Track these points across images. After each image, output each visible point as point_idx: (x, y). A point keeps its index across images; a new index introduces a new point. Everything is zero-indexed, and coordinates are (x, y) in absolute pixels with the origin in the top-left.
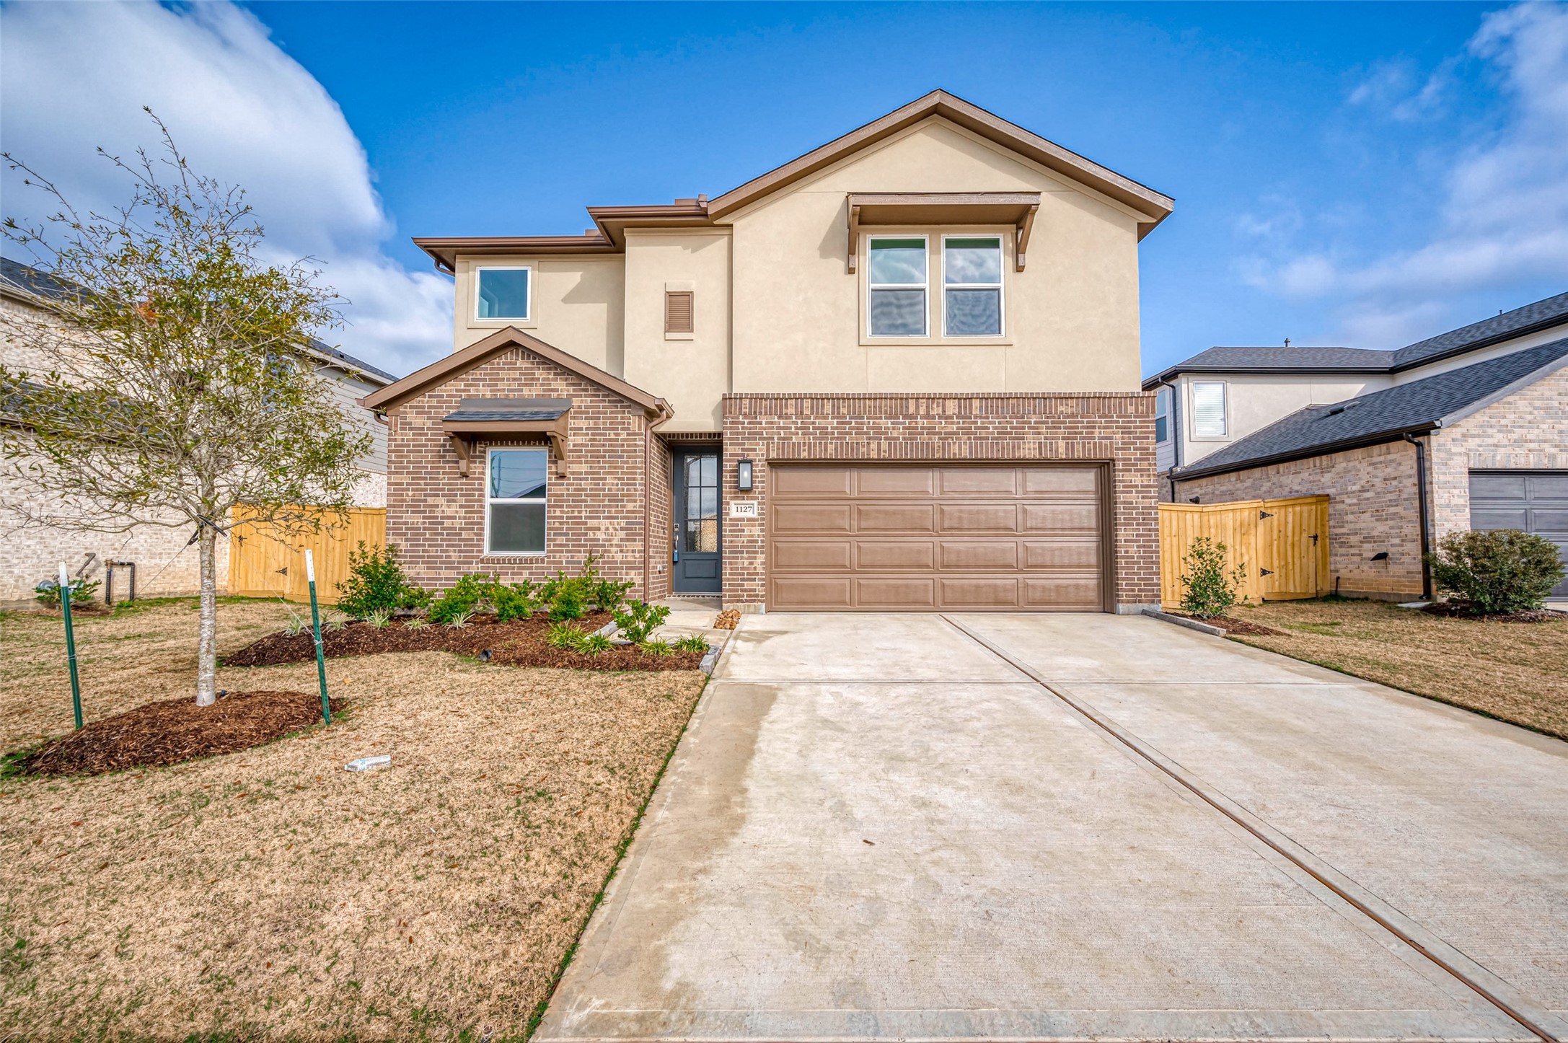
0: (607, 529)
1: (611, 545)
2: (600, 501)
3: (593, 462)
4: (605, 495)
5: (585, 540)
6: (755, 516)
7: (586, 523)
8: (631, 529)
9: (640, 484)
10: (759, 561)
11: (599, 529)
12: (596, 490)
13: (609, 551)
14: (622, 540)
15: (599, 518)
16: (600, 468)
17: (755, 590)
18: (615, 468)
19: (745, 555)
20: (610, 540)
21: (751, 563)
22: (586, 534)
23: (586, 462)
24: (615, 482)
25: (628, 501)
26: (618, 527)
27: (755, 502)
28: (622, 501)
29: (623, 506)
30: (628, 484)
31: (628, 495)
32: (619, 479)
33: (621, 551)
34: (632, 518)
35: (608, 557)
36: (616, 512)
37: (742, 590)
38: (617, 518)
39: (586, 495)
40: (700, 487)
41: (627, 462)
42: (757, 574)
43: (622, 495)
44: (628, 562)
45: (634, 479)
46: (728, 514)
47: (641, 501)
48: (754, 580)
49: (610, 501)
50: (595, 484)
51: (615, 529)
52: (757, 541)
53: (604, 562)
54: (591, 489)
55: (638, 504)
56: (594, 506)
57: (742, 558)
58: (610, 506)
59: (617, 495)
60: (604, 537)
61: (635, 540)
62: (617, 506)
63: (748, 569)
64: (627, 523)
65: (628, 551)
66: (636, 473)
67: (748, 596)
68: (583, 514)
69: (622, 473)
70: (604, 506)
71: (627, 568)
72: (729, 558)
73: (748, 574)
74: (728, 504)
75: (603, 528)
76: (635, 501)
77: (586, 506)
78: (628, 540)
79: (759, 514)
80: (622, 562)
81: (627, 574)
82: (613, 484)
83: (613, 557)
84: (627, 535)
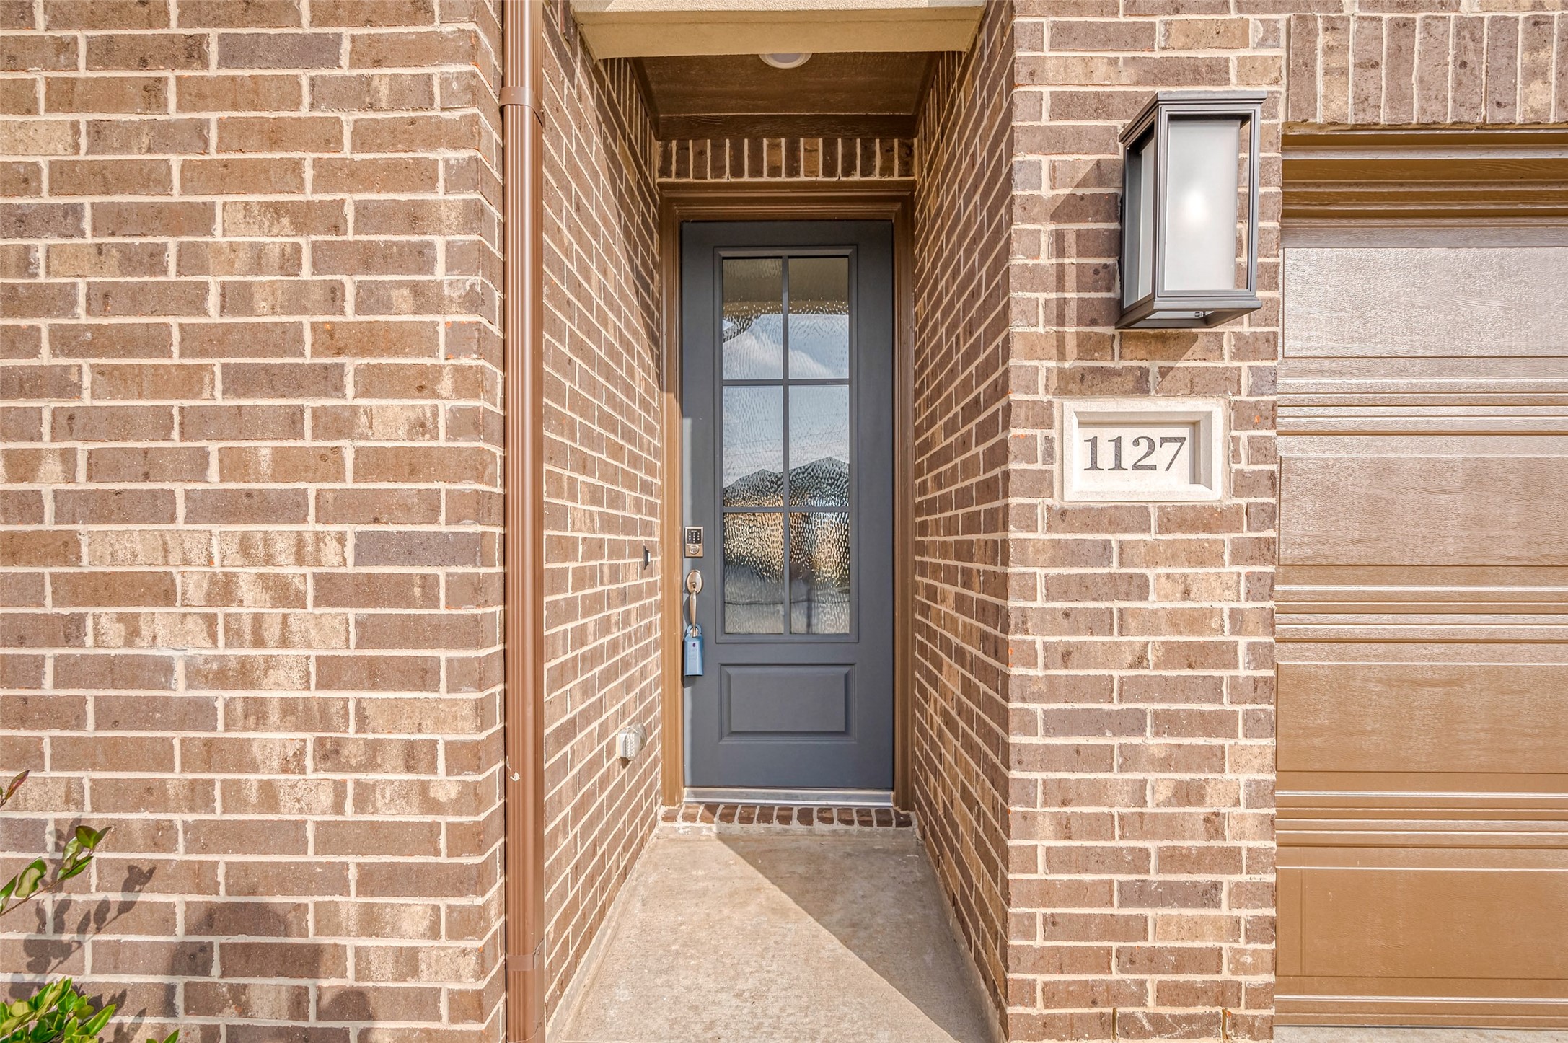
0: (224, 590)
1: (256, 712)
2: (163, 382)
3: (113, 96)
4: (199, 341)
5: (68, 673)
6: (1215, 493)
7: (66, 548)
8: (398, 591)
9: (457, 258)
10: (1239, 778)
11: (162, 591)
12: (136, 299)
13: (241, 757)
14: (331, 671)
15: (159, 508)
16: (165, 137)
17: (1211, 960)
18: (275, 136)
19: (1152, 742)
20: (245, 674)
21: (1188, 794)
22: (71, 630)
23: (63, 96)
24: (277, 240)
25: (371, 383)
26: (301, 576)
27: (1215, 409)
28: (329, 380)
29: (335, 424)
30: (367, 258)
31: (369, 340)
32: (302, 217)
33: (330, 754)
34: (404, 509)
35: (234, 795)
36: (286, 465)
37: (1131, 961)
38: (291, 508)
39: (66, 341)
40: (786, 383)
41: (360, 94)
42: (1229, 859)
43: (330, 339)
44: (380, 836)
45: (415, 218)
46: (1042, 483)
47: (469, 382)
48: (1209, 895)
49: (238, 381)
50: (129, 260)
51: (283, 593)
52: (1225, 656)
53: (203, 837)
54: (102, 298)
55: (446, 405)
56: (121, 423)
57: (1131, 759)
58: (240, 423)
59: (288, 340)
60: (200, 649)
61: (423, 675)
62: (293, 422)
63: (1171, 826)
64: (368, 549)
65: (373, 756)
66: (424, 176)
67: (1168, 994)
68: (48, 482)
69: (328, 176)
70: (196, 423)
71: (370, 880)
72: (1048, 758)
73: (1171, 859)
74: (1043, 417)
75: (191, 582)
76: (423, 384)
77: (68, 423)
78: (373, 674)
79: (1241, 484)
80: (331, 837)
81: (371, 922)
82: (258, 259)
83: (269, 795)
84: (369, 633)
